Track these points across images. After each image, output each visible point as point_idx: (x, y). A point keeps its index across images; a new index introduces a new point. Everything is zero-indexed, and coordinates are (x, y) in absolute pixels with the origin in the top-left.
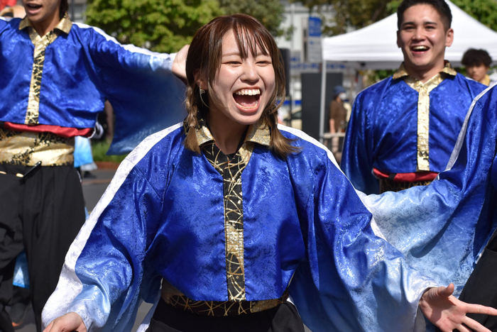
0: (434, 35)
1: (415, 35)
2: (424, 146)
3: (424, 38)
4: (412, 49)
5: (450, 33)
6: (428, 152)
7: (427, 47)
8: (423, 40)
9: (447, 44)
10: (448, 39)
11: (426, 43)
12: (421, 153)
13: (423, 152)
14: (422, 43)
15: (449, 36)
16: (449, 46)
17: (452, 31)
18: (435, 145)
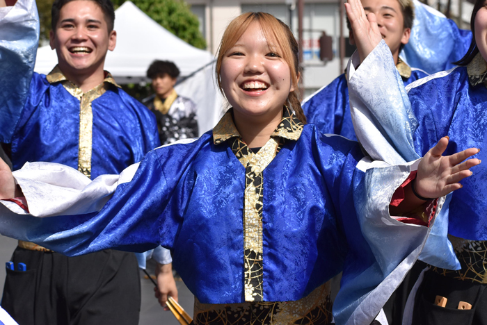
0: (97, 35)
1: (76, 35)
2: (86, 162)
3: (86, 38)
4: (70, 50)
5: (113, 36)
6: (89, 169)
7: (89, 48)
8: (84, 40)
9: (110, 48)
10: (111, 42)
11: (89, 44)
12: (82, 170)
13: (85, 170)
14: (82, 44)
15: (111, 39)
16: (112, 50)
17: (115, 34)
18: (98, 163)
